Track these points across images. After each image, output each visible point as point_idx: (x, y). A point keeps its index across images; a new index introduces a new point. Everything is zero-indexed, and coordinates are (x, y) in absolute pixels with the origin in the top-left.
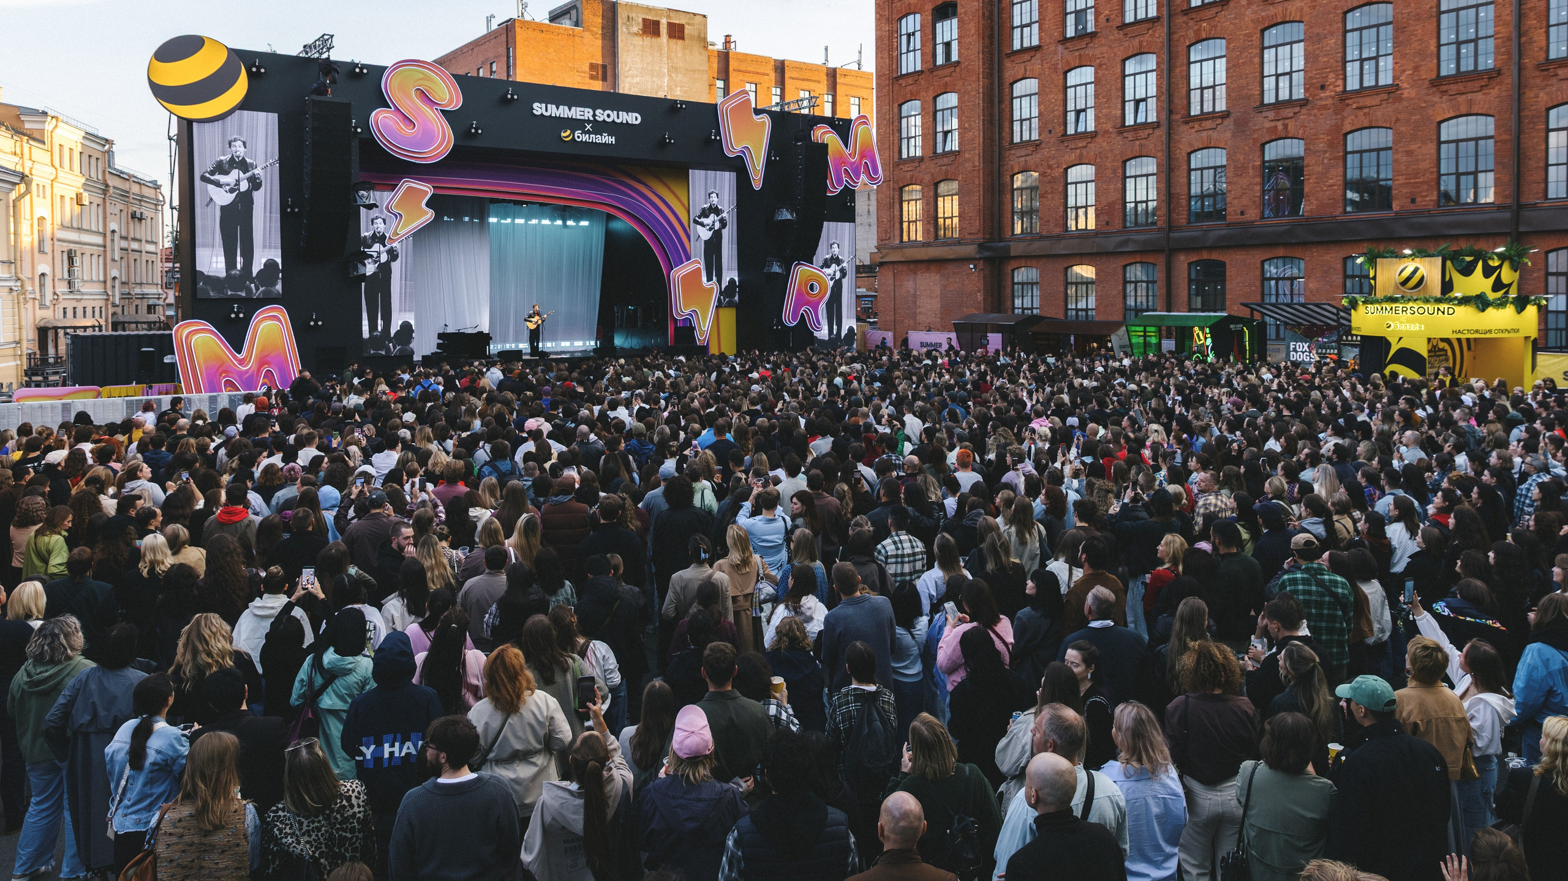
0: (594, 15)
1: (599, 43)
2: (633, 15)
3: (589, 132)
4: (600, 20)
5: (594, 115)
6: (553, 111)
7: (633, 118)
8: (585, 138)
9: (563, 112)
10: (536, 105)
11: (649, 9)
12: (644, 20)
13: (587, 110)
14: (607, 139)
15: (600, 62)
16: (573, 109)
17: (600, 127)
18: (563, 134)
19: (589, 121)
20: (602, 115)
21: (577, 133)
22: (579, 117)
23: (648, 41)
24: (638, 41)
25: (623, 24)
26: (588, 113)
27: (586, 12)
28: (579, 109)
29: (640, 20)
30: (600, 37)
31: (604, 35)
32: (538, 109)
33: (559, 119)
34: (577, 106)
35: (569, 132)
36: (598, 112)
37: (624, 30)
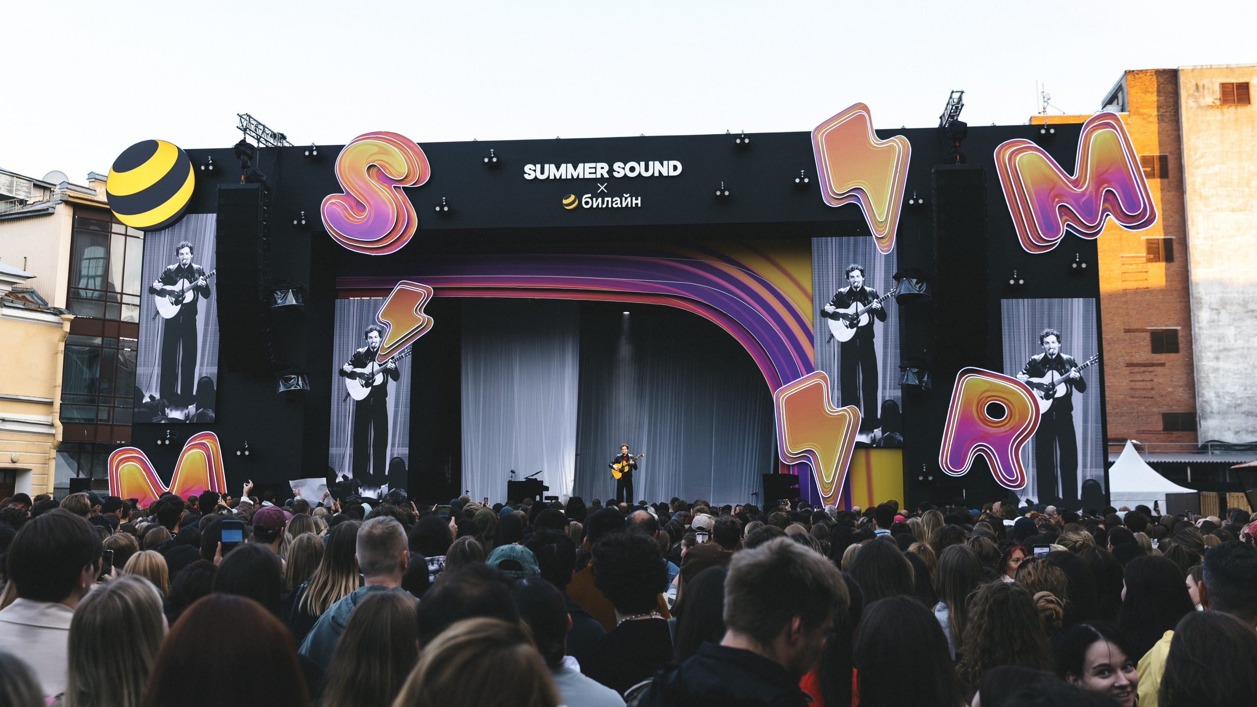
0: (1146, 92)
1: (1154, 127)
2: (1206, 82)
3: (603, 195)
4: (1154, 98)
5: (611, 171)
6: (551, 171)
7: (670, 168)
8: (597, 203)
9: (567, 171)
10: (528, 168)
11: (1230, 69)
12: (1223, 86)
13: (599, 165)
14: (629, 201)
15: (1157, 153)
16: (581, 166)
17: (617, 186)
18: (565, 202)
19: (602, 180)
20: (621, 170)
21: (586, 198)
22: (587, 176)
23: (1232, 112)
24: (1216, 116)
25: (1189, 96)
26: (601, 169)
27: (1133, 91)
28: (588, 165)
29: (1217, 87)
30: (1155, 120)
31: (1161, 118)
32: (531, 172)
33: (560, 181)
34: (585, 161)
35: (573, 197)
36: (617, 165)
37: (1191, 103)
